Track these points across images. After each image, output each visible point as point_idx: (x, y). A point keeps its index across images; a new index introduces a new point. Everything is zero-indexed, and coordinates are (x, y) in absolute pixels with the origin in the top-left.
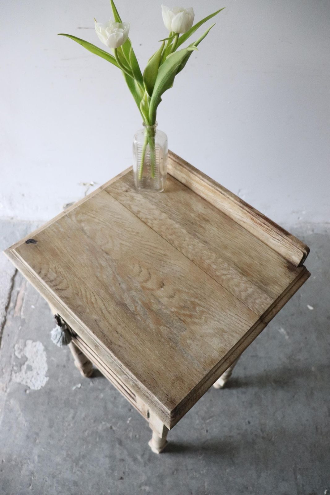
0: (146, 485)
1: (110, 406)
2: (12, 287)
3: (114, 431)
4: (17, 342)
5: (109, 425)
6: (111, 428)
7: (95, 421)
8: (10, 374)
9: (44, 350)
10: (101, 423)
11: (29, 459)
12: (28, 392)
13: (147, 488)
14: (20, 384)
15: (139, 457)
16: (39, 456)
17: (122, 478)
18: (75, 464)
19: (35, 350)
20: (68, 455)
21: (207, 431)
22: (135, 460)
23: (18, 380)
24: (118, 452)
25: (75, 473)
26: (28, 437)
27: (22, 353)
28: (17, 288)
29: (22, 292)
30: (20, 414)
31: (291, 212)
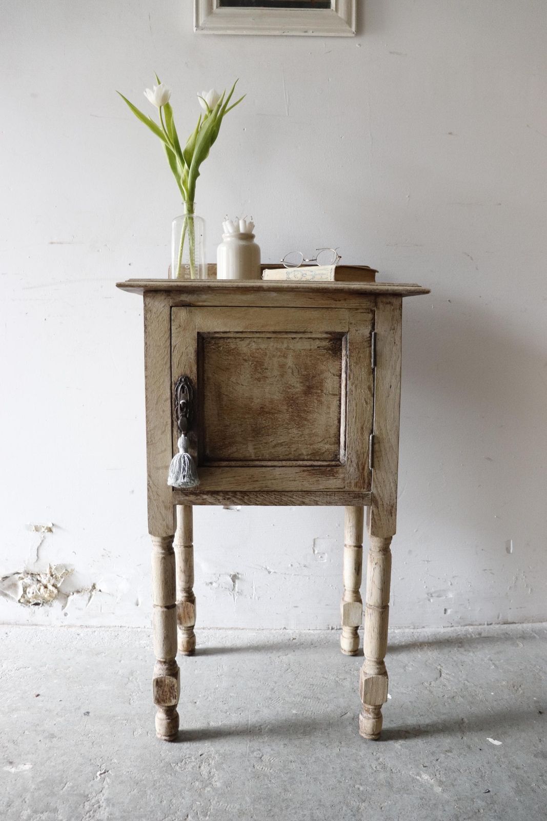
31: (426, 595)
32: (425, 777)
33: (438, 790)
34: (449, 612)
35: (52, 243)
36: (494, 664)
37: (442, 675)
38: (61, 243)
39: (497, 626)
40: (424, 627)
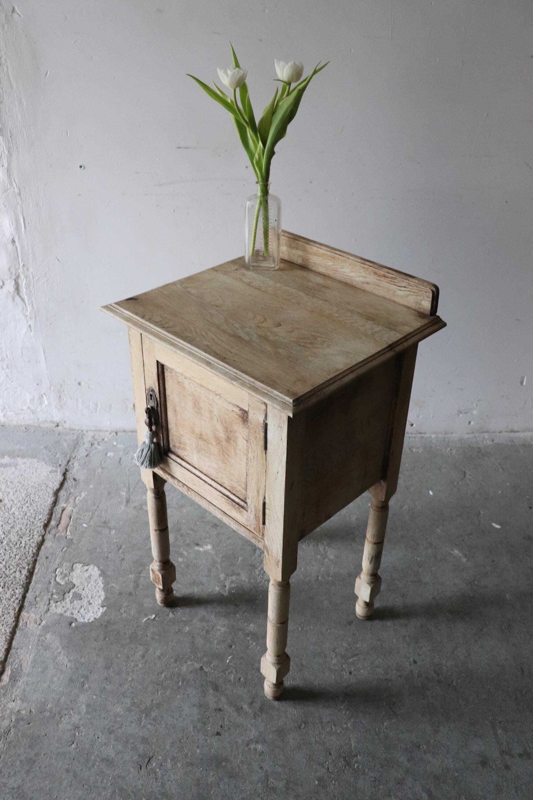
0: (257, 742)
1: (200, 642)
2: (55, 503)
3: (206, 673)
4: (60, 565)
5: (197, 666)
6: (201, 668)
7: (176, 661)
8: (47, 603)
9: (100, 576)
10: (186, 662)
11: (72, 709)
12: (73, 625)
13: (259, 747)
14: (61, 615)
15: (245, 706)
16: (88, 706)
17: (218, 734)
18: (144, 715)
19: (86, 575)
20: (134, 704)
21: (350, 673)
22: (239, 710)
23: (60, 610)
24: (211, 699)
25: (144, 726)
26: (71, 680)
27: (66, 579)
28: (62, 504)
29: (69, 509)
30: (60, 653)
31: (457, 412)
32: (456, 552)
33: (464, 560)
34: (472, 423)
35: (179, 148)
36: (502, 468)
37: (467, 476)
38: (187, 148)
39: (506, 434)
40: (452, 433)
